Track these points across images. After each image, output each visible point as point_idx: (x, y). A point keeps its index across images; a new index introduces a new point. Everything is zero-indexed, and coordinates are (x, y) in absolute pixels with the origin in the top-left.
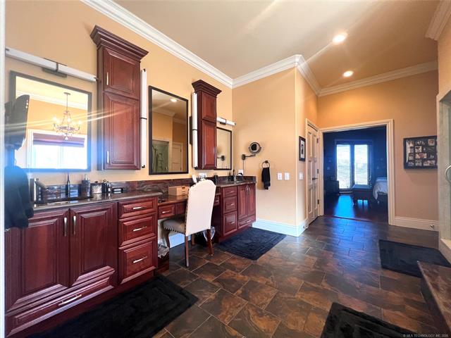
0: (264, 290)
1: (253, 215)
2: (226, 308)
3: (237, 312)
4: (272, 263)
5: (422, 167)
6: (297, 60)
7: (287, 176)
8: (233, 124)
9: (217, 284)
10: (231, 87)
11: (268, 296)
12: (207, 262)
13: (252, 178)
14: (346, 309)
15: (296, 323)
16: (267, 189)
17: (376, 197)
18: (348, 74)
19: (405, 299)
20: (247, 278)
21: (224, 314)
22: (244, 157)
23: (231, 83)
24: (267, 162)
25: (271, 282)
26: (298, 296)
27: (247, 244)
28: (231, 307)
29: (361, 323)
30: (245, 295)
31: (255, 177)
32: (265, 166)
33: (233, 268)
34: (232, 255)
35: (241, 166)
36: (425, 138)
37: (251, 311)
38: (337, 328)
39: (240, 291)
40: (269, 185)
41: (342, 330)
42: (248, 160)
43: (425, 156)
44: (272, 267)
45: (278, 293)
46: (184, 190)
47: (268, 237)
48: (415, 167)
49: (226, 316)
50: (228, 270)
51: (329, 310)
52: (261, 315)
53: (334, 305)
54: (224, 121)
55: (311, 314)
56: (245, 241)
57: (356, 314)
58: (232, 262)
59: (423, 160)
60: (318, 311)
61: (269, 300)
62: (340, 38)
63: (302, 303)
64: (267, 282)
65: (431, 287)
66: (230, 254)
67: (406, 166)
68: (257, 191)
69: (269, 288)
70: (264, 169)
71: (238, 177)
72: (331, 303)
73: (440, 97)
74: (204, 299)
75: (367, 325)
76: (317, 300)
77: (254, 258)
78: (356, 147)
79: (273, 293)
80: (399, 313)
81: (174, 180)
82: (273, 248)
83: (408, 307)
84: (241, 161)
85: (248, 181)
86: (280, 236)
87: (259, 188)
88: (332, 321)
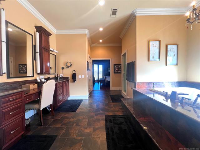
0: (84, 121)
1: (68, 94)
2: (72, 132)
3: (77, 132)
4: (82, 111)
5: (118, 73)
6: (87, 31)
7: (83, 76)
8: (57, 52)
9: (63, 126)
10: (55, 33)
11: (86, 122)
12: (53, 119)
13: (67, 78)
14: (108, 116)
15: (97, 125)
16: (75, 82)
17: (106, 82)
18: (101, 41)
19: (119, 108)
20: (75, 119)
21: (73, 134)
22: (63, 68)
23: (56, 31)
24: (74, 71)
25: (85, 117)
26: (95, 118)
27: (69, 107)
28: (74, 131)
29: (113, 118)
30: (77, 125)
31: (69, 77)
32: (74, 72)
33: (67, 118)
34: (64, 113)
35: (61, 72)
36: (118, 65)
37: (82, 129)
38: (108, 121)
39: (75, 125)
40: (76, 80)
41: (109, 121)
42: (65, 70)
43: (118, 69)
44: (83, 112)
45: (89, 119)
46: (34, 86)
47: (77, 102)
48: (116, 73)
49: (74, 135)
50: (65, 119)
51: (104, 118)
52: (86, 128)
53: (105, 116)
54: (53, 50)
55: (101, 121)
56: (67, 106)
57: (111, 116)
58: (66, 116)
59: (118, 71)
60: (102, 119)
61: (87, 123)
62: (101, 29)
63: (97, 119)
64: (83, 118)
65: (124, 103)
66: (63, 113)
67: (114, 73)
68: (70, 83)
69: (85, 119)
70: (73, 74)
71: (60, 78)
72: (104, 116)
73: (122, 54)
74: (60, 134)
75: (114, 118)
76: (101, 117)
77: (75, 111)
78: (99, 65)
79: (87, 120)
80: (119, 112)
81: (25, 81)
82: (80, 105)
83: (120, 110)
84: (62, 70)
85: (66, 79)
86: (81, 101)
87: (71, 82)
88: (106, 120)
